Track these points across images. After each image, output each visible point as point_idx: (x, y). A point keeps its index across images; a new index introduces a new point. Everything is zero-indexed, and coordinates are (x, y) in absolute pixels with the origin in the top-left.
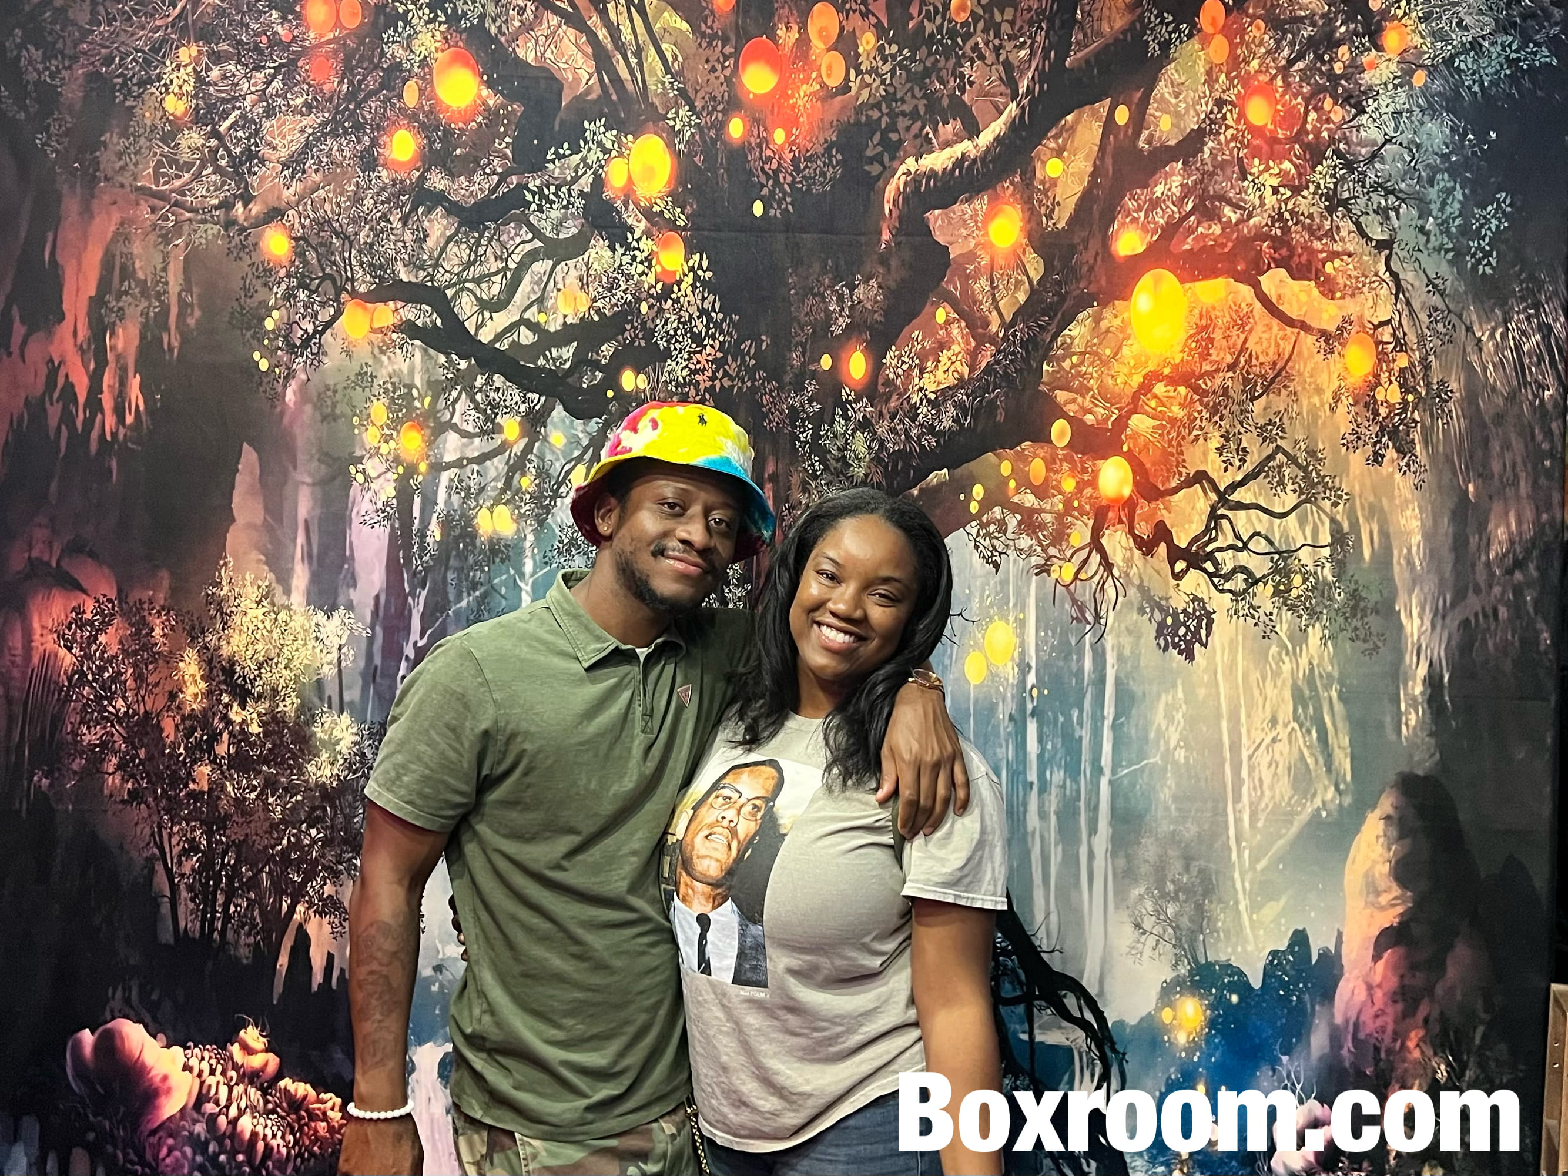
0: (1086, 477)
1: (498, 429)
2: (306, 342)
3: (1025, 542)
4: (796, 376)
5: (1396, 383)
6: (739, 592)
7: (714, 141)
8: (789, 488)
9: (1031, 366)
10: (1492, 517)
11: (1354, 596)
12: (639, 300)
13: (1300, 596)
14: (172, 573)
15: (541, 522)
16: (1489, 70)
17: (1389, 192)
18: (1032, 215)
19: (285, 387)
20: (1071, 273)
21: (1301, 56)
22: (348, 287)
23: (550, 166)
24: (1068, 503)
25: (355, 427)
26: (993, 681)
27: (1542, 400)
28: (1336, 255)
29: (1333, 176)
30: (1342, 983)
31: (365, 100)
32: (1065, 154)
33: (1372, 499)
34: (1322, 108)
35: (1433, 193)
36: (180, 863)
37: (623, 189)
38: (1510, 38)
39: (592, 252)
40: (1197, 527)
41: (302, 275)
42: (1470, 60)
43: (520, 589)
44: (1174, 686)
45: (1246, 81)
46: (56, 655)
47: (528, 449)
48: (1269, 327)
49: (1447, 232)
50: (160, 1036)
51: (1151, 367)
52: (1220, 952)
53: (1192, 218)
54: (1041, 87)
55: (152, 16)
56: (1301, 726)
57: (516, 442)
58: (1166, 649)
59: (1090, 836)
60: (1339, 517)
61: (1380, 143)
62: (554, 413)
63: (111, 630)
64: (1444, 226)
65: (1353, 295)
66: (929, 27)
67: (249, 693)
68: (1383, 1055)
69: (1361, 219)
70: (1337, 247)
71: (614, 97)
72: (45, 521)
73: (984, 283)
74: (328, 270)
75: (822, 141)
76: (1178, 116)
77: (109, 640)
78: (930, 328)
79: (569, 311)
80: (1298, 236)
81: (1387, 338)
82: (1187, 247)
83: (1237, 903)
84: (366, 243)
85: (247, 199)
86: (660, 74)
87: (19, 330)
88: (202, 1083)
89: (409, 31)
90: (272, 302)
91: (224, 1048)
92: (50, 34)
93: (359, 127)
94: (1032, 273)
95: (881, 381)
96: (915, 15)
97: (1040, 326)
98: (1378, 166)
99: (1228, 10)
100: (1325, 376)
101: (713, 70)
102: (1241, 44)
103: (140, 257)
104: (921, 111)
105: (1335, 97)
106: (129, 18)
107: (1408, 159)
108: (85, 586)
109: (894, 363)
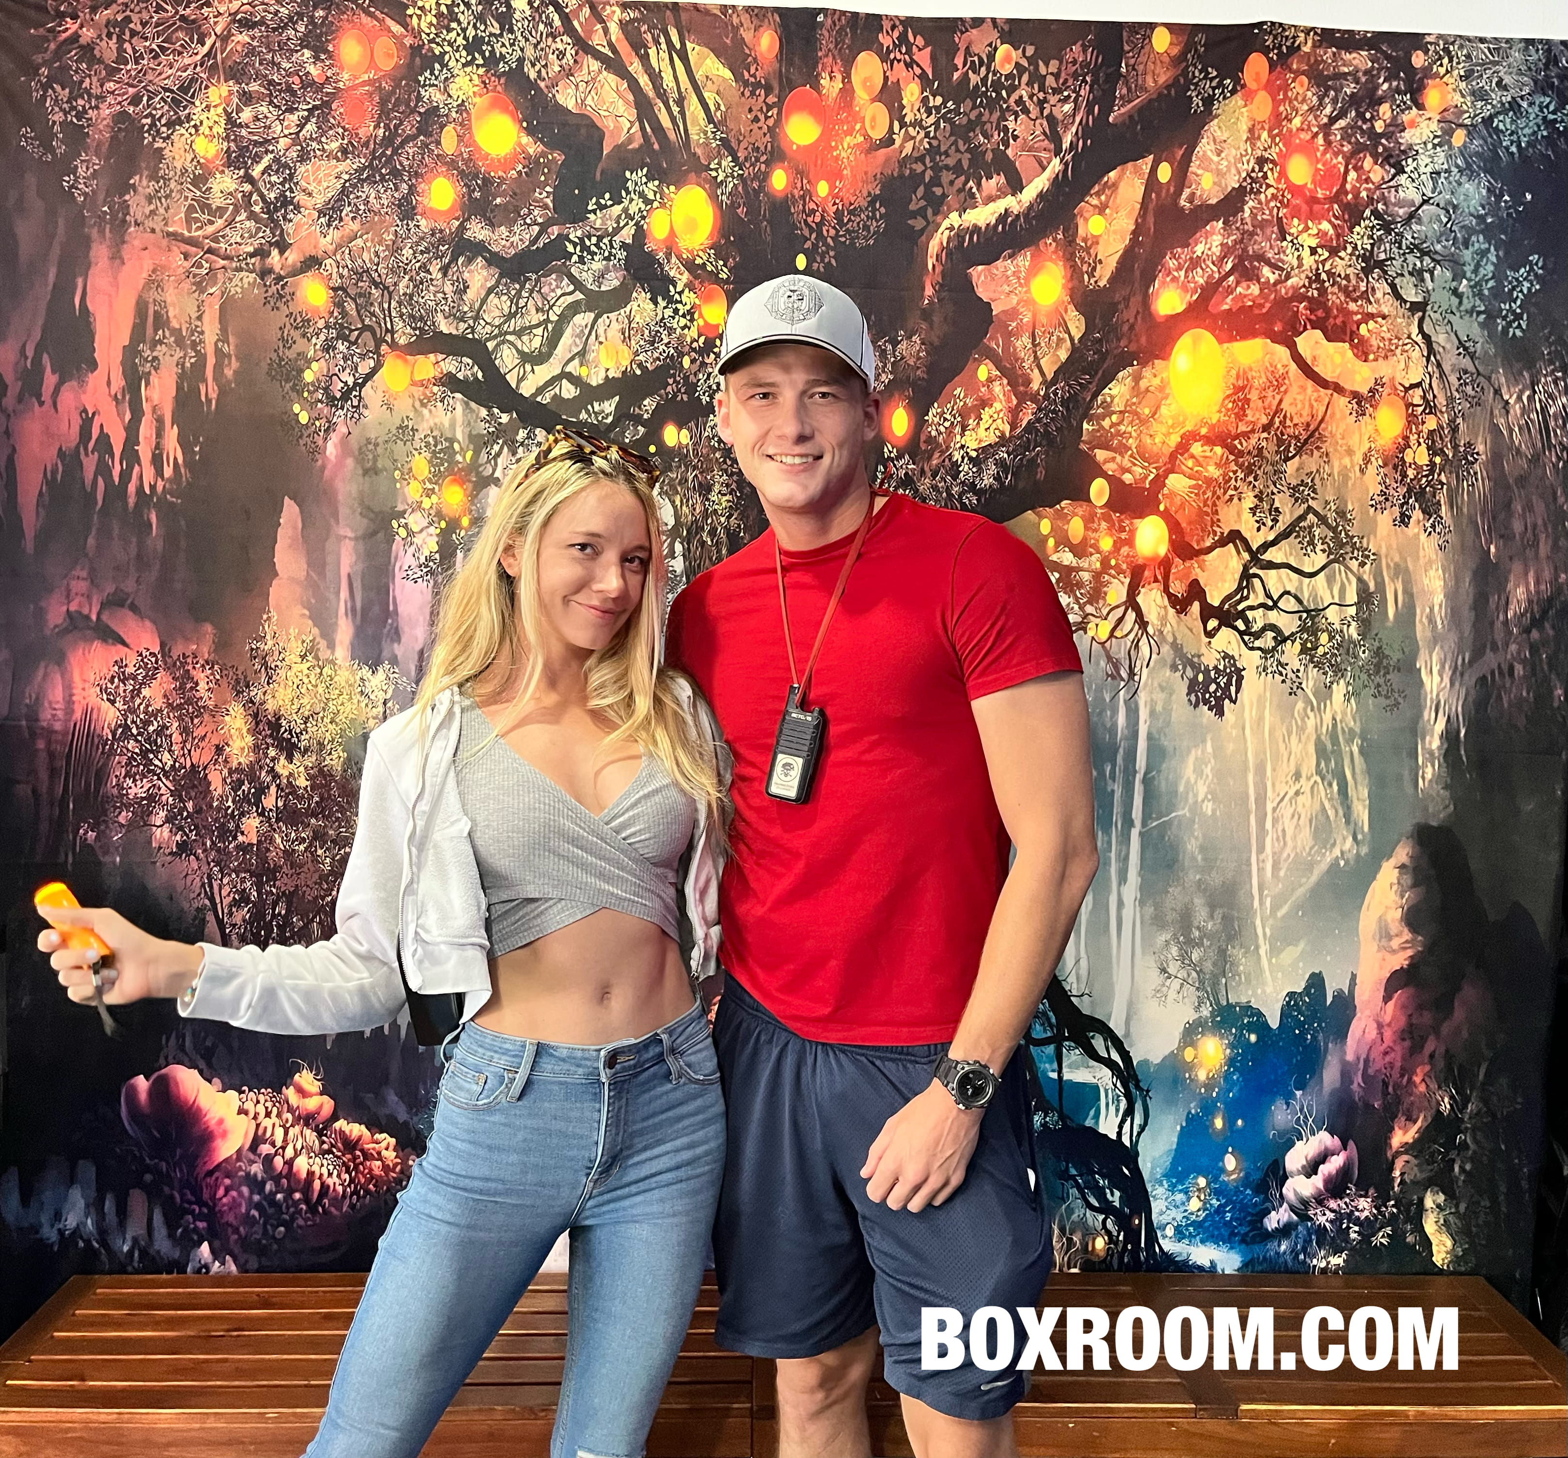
0: (1124, 536)
2: (346, 395)
5: (1424, 446)
7: (757, 192)
9: (1070, 425)
10: (1512, 578)
11: (1378, 653)
12: (681, 355)
13: (1325, 654)
14: (215, 626)
16: (1527, 131)
17: (1424, 253)
18: (1074, 273)
19: (326, 441)
20: (1112, 331)
21: (1342, 114)
22: (388, 338)
23: (592, 217)
24: (1105, 562)
25: (396, 481)
28: (1371, 316)
29: (1371, 237)
30: (1354, 1023)
31: (403, 145)
32: (1107, 211)
33: (1397, 559)
34: (1362, 167)
35: (1467, 255)
36: (231, 914)
37: (665, 240)
38: (1548, 100)
39: (633, 305)
40: (1230, 586)
41: (341, 325)
42: (1508, 120)
44: (1204, 741)
45: (1287, 138)
46: (99, 710)
48: (1303, 388)
49: (1480, 294)
50: (216, 1080)
51: (1189, 427)
52: (1239, 996)
53: (1231, 278)
54: (1085, 143)
55: (180, 53)
56: (1323, 779)
58: (1196, 706)
59: (1120, 885)
60: (1366, 577)
63: (154, 684)
64: (1476, 287)
65: (1386, 357)
66: (974, 79)
67: (295, 746)
68: (1390, 1089)
69: (1397, 281)
70: (1371, 309)
71: (656, 146)
72: (84, 574)
73: (1023, 342)
74: (367, 321)
75: (865, 194)
76: (1219, 173)
77: (153, 694)
78: (972, 386)
79: (611, 365)
80: (1335, 297)
81: (1417, 400)
82: (1226, 307)
83: (1257, 948)
84: (405, 294)
85: (283, 247)
86: (702, 123)
87: (50, 379)
88: (258, 1125)
89: (445, 73)
90: (311, 354)
91: (280, 1092)
92: (76, 72)
93: (396, 174)
94: (1073, 332)
95: (923, 438)
96: (960, 66)
97: (1080, 384)
98: (1415, 227)
99: (1272, 65)
100: (1356, 438)
101: (756, 119)
102: (1284, 100)
103: (174, 305)
104: (965, 164)
105: (1375, 156)
106: (156, 56)
107: (1445, 220)
108: (128, 641)
109: (936, 420)
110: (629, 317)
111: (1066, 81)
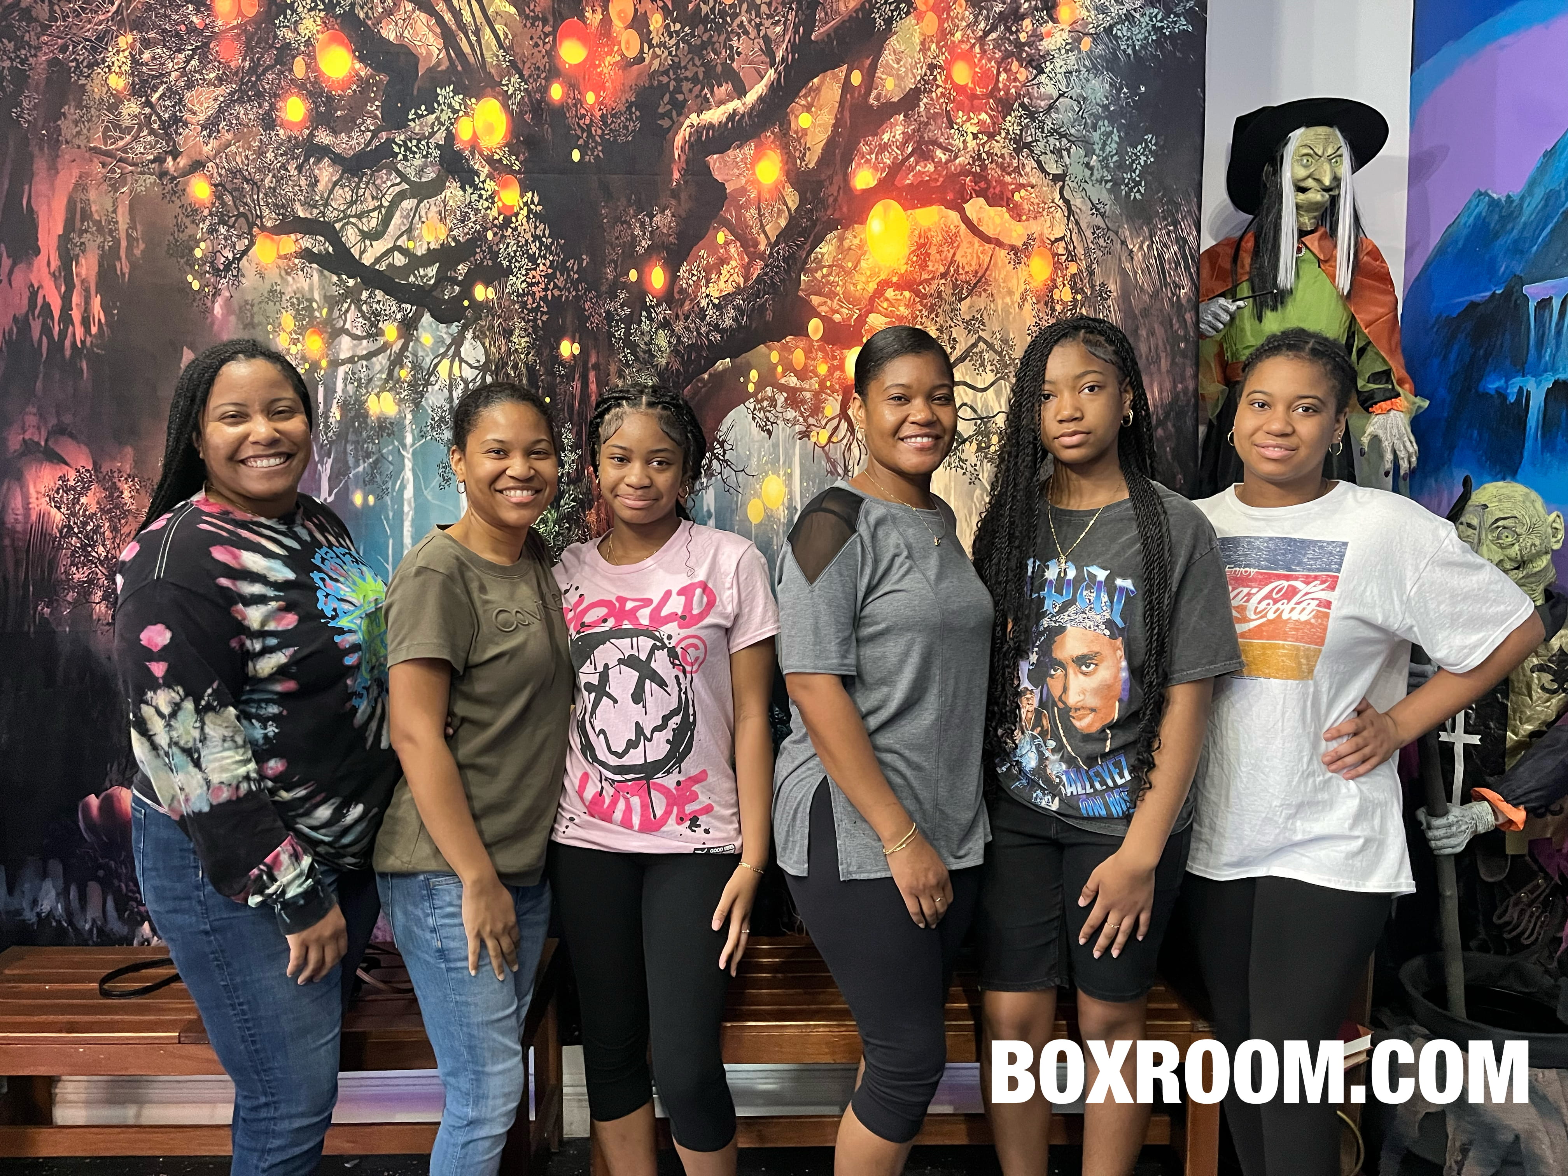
0: (836, 363)
1: (380, 333)
2: (228, 267)
3: (791, 414)
4: (610, 287)
5: (1068, 286)
6: (573, 456)
7: (539, 102)
8: (609, 375)
9: (792, 277)
12: (486, 230)
14: (135, 449)
15: (417, 404)
16: (1140, 36)
17: (1062, 136)
18: (789, 159)
19: (213, 302)
20: (820, 203)
21: (994, 28)
22: (258, 222)
23: (412, 124)
24: (822, 384)
25: (268, 333)
26: (769, 521)
27: (1179, 297)
28: (1023, 186)
29: (1020, 124)
31: (264, 72)
32: (813, 109)
34: (1010, 70)
35: (1096, 136)
37: (469, 141)
38: (1156, 11)
39: (447, 193)
41: (222, 213)
42: (1125, 29)
43: (403, 457)
45: (951, 48)
46: (49, 514)
47: (404, 348)
48: (971, 244)
49: (1107, 167)
51: (883, 276)
53: (912, 159)
54: (793, 56)
55: (96, 12)
57: (395, 342)
61: (1055, 96)
62: (424, 319)
63: (90, 493)
64: (1104, 161)
65: (1035, 218)
66: (705, 9)
69: (1041, 158)
70: (1022, 180)
71: (459, 68)
72: (34, 411)
73: (753, 212)
74: (241, 209)
75: (624, 101)
76: (899, 78)
77: (90, 501)
78: (713, 247)
79: (431, 239)
80: (993, 172)
81: (1061, 251)
82: (908, 182)
84: (270, 188)
85: (175, 154)
86: (494, 49)
87: (7, 262)
89: (295, 17)
90: (199, 236)
92: (18, 29)
93: (259, 95)
94: (790, 204)
95: (676, 290)
97: (797, 245)
98: (1053, 115)
100: (1015, 281)
101: (536, 45)
102: (947, 19)
103: (94, 202)
104: (701, 76)
105: (1020, 61)
107: (1077, 109)
108: (68, 460)
109: (686, 275)
110: (444, 201)
111: (776, 9)
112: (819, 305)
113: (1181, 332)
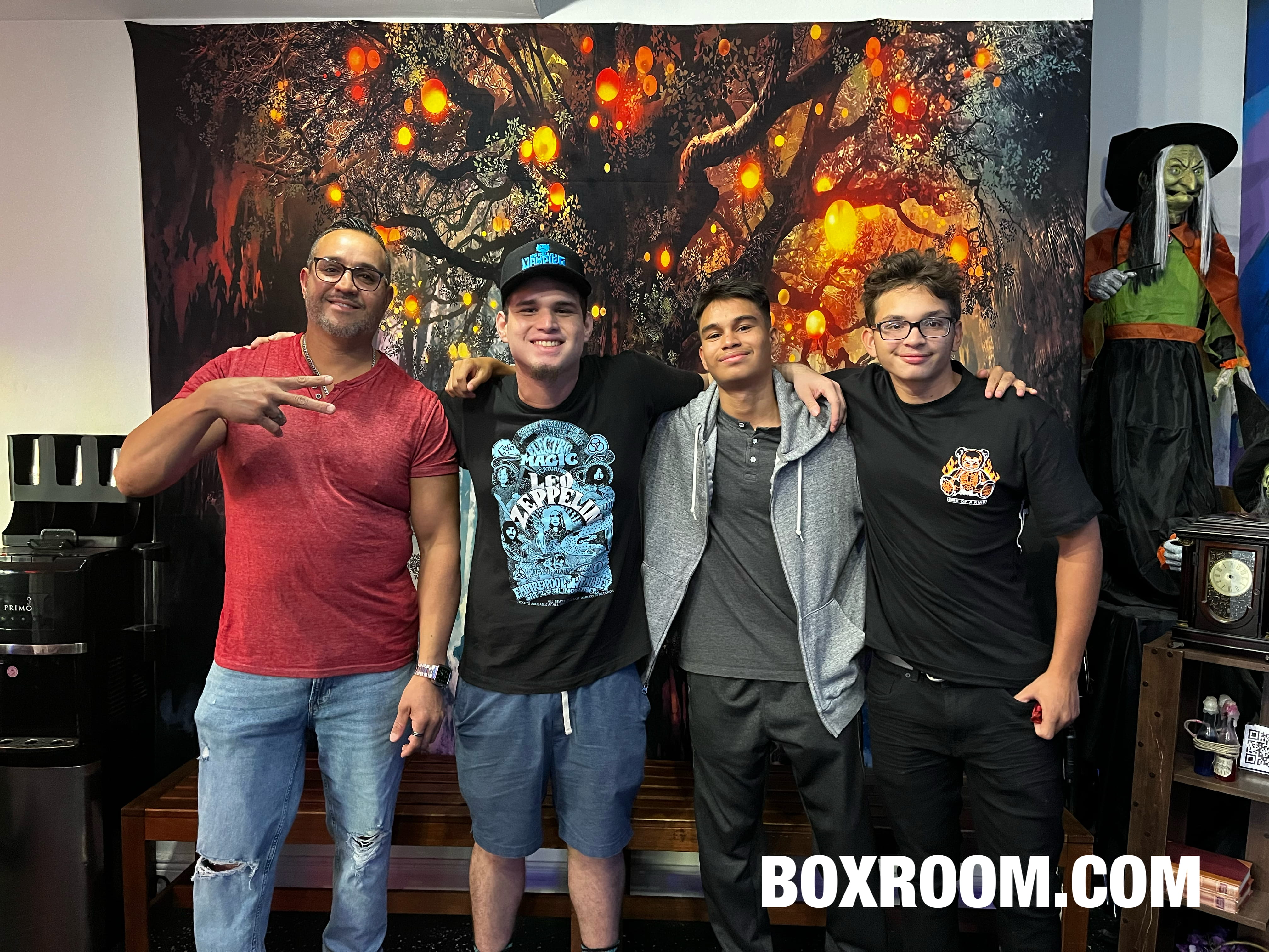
0: (799, 323)
1: (461, 299)
4: (630, 265)
5: (980, 265)
7: (581, 129)
8: (627, 331)
9: (766, 258)
10: (1037, 343)
12: (539, 223)
16: (1039, 76)
18: (766, 170)
20: (789, 203)
21: (926, 71)
22: (375, 218)
23: (488, 146)
24: (788, 338)
27: (1068, 274)
28: (946, 189)
29: (945, 142)
31: (383, 110)
32: (786, 133)
34: (938, 102)
35: (1004, 151)
37: (529, 158)
38: (1052, 57)
39: (512, 196)
42: (1027, 71)
45: (893, 87)
47: (477, 310)
48: (905, 233)
49: (1013, 174)
51: (836, 258)
53: (861, 169)
54: (772, 94)
55: (262, 63)
57: (470, 305)
61: (973, 121)
62: (492, 289)
64: (1010, 170)
65: (955, 213)
66: (706, 59)
69: (961, 168)
70: (946, 185)
71: (524, 105)
73: (738, 210)
74: (364, 209)
75: (644, 128)
76: (852, 109)
78: (708, 235)
79: (499, 230)
80: (923, 179)
81: (975, 238)
82: (857, 186)
84: (384, 193)
85: (318, 169)
86: (550, 91)
87: (193, 245)
89: (406, 69)
92: (206, 75)
93: (379, 126)
94: (767, 203)
95: (679, 267)
96: (698, 53)
97: (771, 234)
98: (971, 136)
99: (883, 44)
101: (581, 88)
102: (890, 64)
103: (259, 203)
104: (702, 109)
105: (946, 95)
106: (249, 65)
107: (989, 131)
109: (687, 257)
112: (787, 279)
113: (1069, 301)
